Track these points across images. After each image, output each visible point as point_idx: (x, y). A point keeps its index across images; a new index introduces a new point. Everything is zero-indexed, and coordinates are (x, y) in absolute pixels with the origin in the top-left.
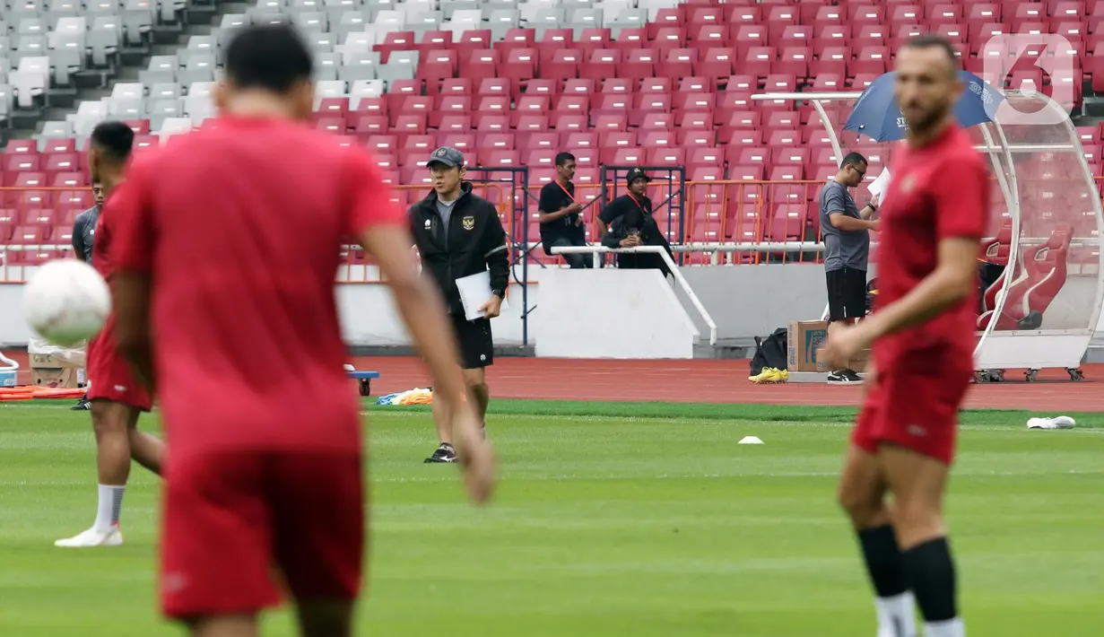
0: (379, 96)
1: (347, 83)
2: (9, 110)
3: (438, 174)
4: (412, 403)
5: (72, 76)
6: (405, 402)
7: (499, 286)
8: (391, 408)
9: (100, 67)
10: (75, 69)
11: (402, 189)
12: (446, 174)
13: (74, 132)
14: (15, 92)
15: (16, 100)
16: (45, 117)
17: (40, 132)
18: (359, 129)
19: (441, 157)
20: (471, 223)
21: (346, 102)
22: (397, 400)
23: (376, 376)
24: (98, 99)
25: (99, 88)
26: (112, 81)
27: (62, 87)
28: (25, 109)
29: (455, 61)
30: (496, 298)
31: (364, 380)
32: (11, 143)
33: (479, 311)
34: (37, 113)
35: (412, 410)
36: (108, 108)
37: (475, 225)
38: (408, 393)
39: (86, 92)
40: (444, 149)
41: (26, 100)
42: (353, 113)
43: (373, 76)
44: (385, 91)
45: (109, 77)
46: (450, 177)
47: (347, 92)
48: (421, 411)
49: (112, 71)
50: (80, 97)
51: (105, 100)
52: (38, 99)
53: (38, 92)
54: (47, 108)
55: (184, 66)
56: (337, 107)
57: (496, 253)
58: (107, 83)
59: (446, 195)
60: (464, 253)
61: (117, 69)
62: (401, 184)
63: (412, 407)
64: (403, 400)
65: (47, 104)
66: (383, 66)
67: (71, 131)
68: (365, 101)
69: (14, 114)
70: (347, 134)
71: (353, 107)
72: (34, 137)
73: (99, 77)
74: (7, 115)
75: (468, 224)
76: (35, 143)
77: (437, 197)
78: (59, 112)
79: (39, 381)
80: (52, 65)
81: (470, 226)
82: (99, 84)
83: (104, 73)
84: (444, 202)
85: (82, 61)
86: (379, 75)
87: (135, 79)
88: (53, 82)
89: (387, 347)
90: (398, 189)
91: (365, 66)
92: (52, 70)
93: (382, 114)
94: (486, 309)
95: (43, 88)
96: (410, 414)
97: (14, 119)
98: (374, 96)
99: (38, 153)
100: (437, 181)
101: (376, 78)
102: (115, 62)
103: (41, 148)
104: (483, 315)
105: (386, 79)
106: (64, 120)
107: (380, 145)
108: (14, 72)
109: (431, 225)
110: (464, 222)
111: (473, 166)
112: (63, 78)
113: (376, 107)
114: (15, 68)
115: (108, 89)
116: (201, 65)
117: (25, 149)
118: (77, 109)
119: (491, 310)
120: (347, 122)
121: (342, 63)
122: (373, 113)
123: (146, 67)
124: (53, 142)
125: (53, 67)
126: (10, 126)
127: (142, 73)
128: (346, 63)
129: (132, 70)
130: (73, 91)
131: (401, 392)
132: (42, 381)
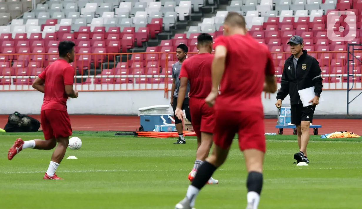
0: (321, 16)
1: (309, 11)
2: (175, 22)
3: (292, 47)
4: (334, 138)
5: (200, 8)
6: (332, 137)
7: (318, 92)
8: (326, 140)
9: (211, 5)
10: (201, 6)
11: (331, 53)
12: (295, 47)
13: (201, 30)
14: (178, 15)
15: (178, 18)
16: (190, 25)
17: (188, 30)
18: (314, 29)
19: (293, 40)
20: (305, 67)
21: (308, 19)
22: (329, 136)
23: (320, 127)
24: (210, 17)
25: (211, 13)
26: (216, 10)
27: (196, 12)
28: (182, 21)
29: (351, 3)
30: (316, 97)
31: (316, 129)
32: (176, 35)
33: (309, 103)
34: (186, 23)
35: (335, 141)
36: (214, 21)
37: (306, 68)
38: (333, 133)
39: (205, 15)
40: (295, 37)
41: (182, 18)
42: (311, 23)
43: (319, 8)
44: (324, 14)
45: (215, 9)
46: (298, 48)
47: (309, 14)
48: (338, 141)
49: (216, 6)
50: (203, 16)
51: (213, 18)
52: (187, 18)
53: (187, 15)
54: (190, 21)
55: (244, 4)
56: (305, 21)
57: (316, 78)
58: (214, 11)
59: (296, 55)
60: (302, 79)
61: (218, 5)
62: (330, 51)
63: (334, 139)
64: (331, 137)
65: (190, 20)
66: (323, 4)
67: (200, 30)
68: (316, 18)
69: (177, 24)
70: (308, 31)
71: (311, 20)
72: (185, 32)
73: (211, 9)
74: (174, 24)
75: (304, 67)
76: (186, 35)
77: (293, 56)
78: (195, 22)
79: (187, 129)
80: (193, 4)
81: (305, 68)
82: (211, 11)
83: (213, 7)
84: (295, 58)
85: (204, 2)
86: (321, 8)
87: (225, 9)
88: (193, 11)
89: (325, 115)
90: (329, 53)
91: (316, 4)
92: (192, 6)
93: (323, 23)
94: (312, 101)
95: (189, 13)
96: (334, 142)
97: (177, 26)
98: (319, 16)
99: (187, 39)
100: (292, 50)
101: (320, 9)
102: (217, 3)
103: (188, 37)
104: (311, 104)
105: (324, 9)
106: (197, 26)
107: (322, 36)
108: (177, 7)
109: (290, 69)
110: (303, 67)
111: (359, 44)
112: (196, 9)
113: (320, 21)
114: (178, 5)
115: (215, 13)
116: (251, 4)
117: (181, 37)
118: (202, 21)
119: (314, 102)
120: (309, 26)
121: (307, 3)
122: (319, 23)
123: (229, 5)
124: (193, 34)
125: (193, 5)
126: (176, 28)
127: (228, 7)
128: (308, 3)
129: (224, 6)
130: (201, 14)
131: (330, 133)
132: (188, 129)
